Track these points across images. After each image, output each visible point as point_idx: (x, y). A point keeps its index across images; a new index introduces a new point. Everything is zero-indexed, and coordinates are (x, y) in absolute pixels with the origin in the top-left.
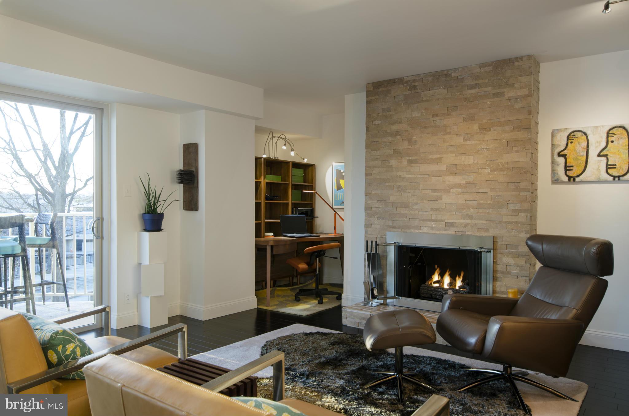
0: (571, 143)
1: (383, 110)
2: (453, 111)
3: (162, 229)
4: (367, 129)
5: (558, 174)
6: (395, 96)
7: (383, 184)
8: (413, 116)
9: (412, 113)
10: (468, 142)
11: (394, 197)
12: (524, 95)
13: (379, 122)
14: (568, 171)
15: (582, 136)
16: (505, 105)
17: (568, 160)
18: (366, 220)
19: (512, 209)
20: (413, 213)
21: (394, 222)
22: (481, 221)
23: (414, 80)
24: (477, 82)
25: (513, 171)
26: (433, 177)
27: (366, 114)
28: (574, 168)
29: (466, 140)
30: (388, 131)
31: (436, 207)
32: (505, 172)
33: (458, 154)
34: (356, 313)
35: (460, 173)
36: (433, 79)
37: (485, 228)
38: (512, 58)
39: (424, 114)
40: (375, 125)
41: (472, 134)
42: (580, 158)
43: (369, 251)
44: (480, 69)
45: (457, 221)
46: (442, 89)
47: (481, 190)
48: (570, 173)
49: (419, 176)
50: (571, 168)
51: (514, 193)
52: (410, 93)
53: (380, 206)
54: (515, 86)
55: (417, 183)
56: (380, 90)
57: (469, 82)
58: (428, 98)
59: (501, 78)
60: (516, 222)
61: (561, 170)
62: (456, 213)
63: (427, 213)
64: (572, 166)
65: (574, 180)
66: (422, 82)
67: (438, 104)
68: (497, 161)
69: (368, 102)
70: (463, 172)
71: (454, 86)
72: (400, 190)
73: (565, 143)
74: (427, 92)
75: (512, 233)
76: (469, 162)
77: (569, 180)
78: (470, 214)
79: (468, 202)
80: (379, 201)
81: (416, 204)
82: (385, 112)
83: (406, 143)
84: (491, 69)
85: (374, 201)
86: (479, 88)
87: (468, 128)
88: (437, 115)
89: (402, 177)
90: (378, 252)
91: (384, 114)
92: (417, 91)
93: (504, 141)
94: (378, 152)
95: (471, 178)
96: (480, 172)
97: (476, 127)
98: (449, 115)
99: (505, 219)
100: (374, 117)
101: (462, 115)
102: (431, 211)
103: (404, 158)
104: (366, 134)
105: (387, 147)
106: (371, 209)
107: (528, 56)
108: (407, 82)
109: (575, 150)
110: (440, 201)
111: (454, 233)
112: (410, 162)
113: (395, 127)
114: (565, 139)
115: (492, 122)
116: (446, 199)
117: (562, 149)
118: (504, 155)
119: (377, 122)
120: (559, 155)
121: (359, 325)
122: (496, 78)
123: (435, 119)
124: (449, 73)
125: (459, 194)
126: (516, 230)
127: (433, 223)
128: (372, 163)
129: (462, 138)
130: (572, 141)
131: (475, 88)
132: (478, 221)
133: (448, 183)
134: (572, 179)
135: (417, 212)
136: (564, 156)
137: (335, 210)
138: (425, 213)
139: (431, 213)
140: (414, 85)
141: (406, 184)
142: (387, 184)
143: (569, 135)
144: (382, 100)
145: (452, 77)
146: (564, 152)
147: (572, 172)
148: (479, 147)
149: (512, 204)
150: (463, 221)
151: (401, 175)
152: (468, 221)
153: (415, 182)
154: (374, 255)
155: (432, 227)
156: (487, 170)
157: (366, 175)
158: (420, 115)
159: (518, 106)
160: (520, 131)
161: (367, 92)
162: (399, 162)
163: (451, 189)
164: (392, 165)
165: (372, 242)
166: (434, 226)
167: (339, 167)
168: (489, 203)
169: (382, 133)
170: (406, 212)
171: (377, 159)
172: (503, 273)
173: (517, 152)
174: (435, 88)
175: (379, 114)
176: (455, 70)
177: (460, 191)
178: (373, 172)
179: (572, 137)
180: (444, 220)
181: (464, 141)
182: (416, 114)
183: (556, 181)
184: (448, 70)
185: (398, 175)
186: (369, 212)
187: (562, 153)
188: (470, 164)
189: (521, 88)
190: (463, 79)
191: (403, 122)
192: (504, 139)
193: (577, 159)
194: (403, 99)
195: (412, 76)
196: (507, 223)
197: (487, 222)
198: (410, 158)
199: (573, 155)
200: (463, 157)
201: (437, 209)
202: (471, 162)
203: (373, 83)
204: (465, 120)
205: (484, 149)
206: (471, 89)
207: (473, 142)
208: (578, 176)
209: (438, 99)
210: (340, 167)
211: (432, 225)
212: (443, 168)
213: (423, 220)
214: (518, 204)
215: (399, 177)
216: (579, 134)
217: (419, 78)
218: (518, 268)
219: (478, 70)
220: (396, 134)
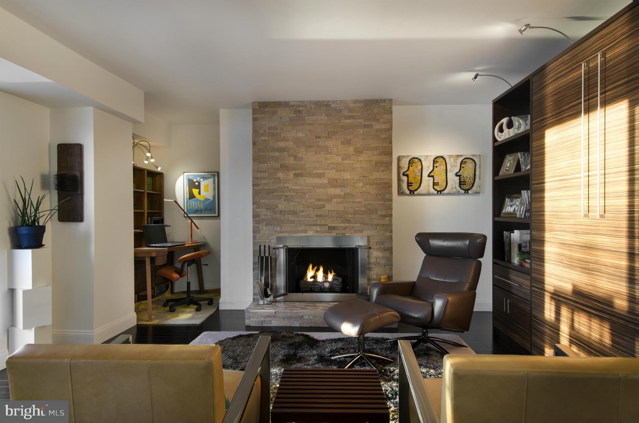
0: (412, 166)
1: (270, 128)
2: (333, 135)
3: (44, 245)
4: (254, 144)
5: (403, 188)
6: (281, 117)
7: (271, 194)
8: (299, 136)
9: (298, 133)
10: (346, 162)
11: (282, 205)
12: (387, 128)
13: (266, 138)
14: (409, 187)
15: (418, 161)
16: (374, 134)
17: (410, 178)
18: (254, 226)
19: (380, 215)
20: (299, 219)
21: (282, 227)
22: (357, 225)
23: (299, 105)
24: (351, 114)
25: (380, 186)
26: (317, 189)
27: (253, 130)
28: (413, 185)
29: (344, 160)
30: (275, 147)
31: (320, 214)
32: (374, 186)
33: (337, 171)
34: (259, 312)
35: (340, 186)
36: (315, 107)
37: (360, 230)
38: (378, 100)
39: (309, 135)
40: (261, 140)
41: (349, 155)
42: (417, 177)
43: (262, 255)
44: (354, 104)
45: (338, 225)
46: (323, 116)
47: (357, 200)
48: (411, 188)
49: (305, 188)
50: (412, 184)
51: (381, 202)
52: (295, 116)
53: (268, 214)
54: (380, 121)
55: (303, 194)
56: (267, 109)
57: (346, 113)
58: (312, 122)
59: (370, 113)
60: (383, 224)
61: (405, 186)
62: (337, 218)
63: (312, 219)
64: (412, 183)
65: (413, 193)
66: (306, 108)
67: (320, 128)
68: (368, 178)
69: (254, 120)
70: (342, 185)
71: (334, 115)
72: (287, 200)
73: (408, 166)
74: (311, 117)
75: (380, 232)
76: (347, 177)
77: (410, 193)
78: (348, 219)
79: (347, 209)
80: (268, 209)
81: (303, 211)
82: (272, 130)
83: (292, 158)
84: (363, 106)
85: (262, 210)
86: (353, 119)
87: (346, 150)
88: (319, 137)
89: (290, 188)
90: (271, 256)
91: (271, 131)
92: (301, 115)
93: (373, 162)
94: (266, 165)
95: (348, 190)
96: (355, 185)
97: (351, 149)
98: (329, 138)
99: (375, 222)
100: (261, 133)
101: (341, 139)
102: (316, 217)
103: (291, 171)
104: (253, 148)
105: (274, 161)
106: (258, 216)
107: (389, 99)
108: (292, 106)
109: (414, 171)
110: (323, 209)
111: (335, 235)
112: (296, 175)
113: (281, 144)
114: (408, 163)
115: (364, 147)
116: (329, 207)
117: (406, 170)
118: (374, 173)
119: (263, 138)
120: (404, 175)
121: (263, 323)
122: (366, 113)
123: (318, 140)
124: (329, 104)
125: (340, 203)
126: (383, 230)
127: (318, 227)
128: (259, 175)
129: (340, 158)
130: (412, 165)
131: (350, 119)
132: (355, 224)
133: (330, 194)
134: (412, 192)
135: (303, 219)
136: (407, 176)
137: (192, 219)
138: (310, 219)
139: (316, 219)
140: (299, 109)
141: (293, 194)
142: (275, 194)
143: (410, 161)
144: (268, 119)
145: (332, 108)
146: (407, 172)
147: (412, 187)
148: (355, 166)
149: (380, 211)
150: (342, 225)
151: (288, 186)
152: (347, 225)
153: (301, 193)
154: (267, 258)
155: (317, 231)
156: (361, 185)
157: (254, 185)
158: (304, 135)
159: (382, 136)
160: (385, 155)
161: (253, 110)
162: (286, 175)
163: (333, 198)
164: (279, 177)
165: (265, 246)
166: (318, 230)
167: (191, 177)
168: (363, 210)
169: (269, 149)
170: (294, 218)
171: (264, 171)
172: (374, 264)
173: (383, 171)
174: (317, 114)
175: (266, 131)
176: (335, 102)
177: (339, 200)
178: (261, 183)
179: (412, 162)
180: (327, 224)
181: (342, 160)
182: (300, 135)
183: (401, 193)
184: (328, 101)
185: (285, 186)
186: (258, 219)
187: (405, 173)
188: (348, 179)
189: (384, 123)
190: (340, 111)
191: (289, 140)
192: (373, 161)
193: (415, 178)
194: (288, 120)
195: (297, 102)
196: (377, 225)
197: (362, 225)
198: (296, 172)
199: (413, 175)
200: (342, 173)
201: (321, 216)
202: (349, 177)
203: (258, 102)
204: (343, 143)
205: (358, 168)
206: (347, 119)
207: (350, 162)
208: (416, 190)
209: (320, 124)
210: (193, 177)
211: (317, 229)
212: (326, 181)
213: (309, 225)
214: (384, 211)
215: (286, 188)
216: (417, 160)
217: (303, 104)
218: (385, 259)
219: (352, 105)
220: (282, 150)
